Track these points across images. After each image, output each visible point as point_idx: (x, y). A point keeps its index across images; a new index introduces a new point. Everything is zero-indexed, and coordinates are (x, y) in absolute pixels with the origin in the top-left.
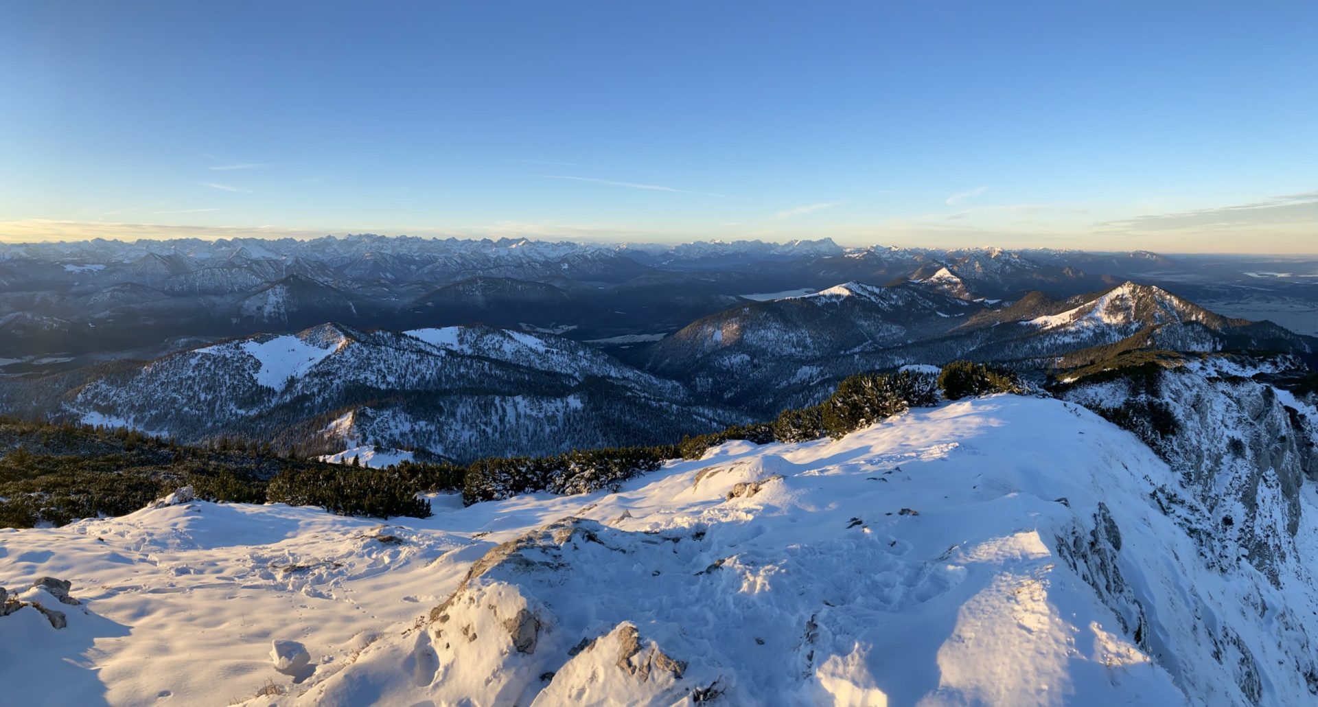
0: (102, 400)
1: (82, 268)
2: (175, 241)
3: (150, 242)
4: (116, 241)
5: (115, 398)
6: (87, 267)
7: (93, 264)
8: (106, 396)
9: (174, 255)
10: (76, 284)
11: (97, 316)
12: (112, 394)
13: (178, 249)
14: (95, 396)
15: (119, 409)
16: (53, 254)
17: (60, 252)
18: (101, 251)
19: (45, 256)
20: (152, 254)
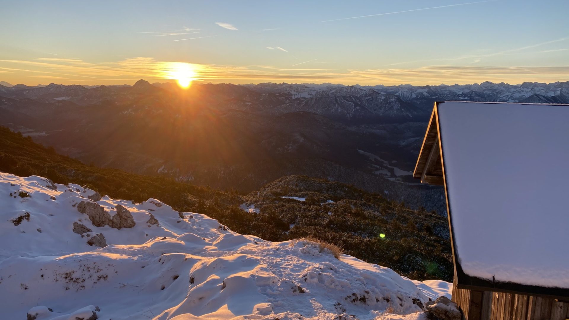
3: (536, 85)
4: (502, 84)
16: (448, 94)
17: (454, 93)
18: (488, 92)
19: (442, 96)
20: (536, 95)
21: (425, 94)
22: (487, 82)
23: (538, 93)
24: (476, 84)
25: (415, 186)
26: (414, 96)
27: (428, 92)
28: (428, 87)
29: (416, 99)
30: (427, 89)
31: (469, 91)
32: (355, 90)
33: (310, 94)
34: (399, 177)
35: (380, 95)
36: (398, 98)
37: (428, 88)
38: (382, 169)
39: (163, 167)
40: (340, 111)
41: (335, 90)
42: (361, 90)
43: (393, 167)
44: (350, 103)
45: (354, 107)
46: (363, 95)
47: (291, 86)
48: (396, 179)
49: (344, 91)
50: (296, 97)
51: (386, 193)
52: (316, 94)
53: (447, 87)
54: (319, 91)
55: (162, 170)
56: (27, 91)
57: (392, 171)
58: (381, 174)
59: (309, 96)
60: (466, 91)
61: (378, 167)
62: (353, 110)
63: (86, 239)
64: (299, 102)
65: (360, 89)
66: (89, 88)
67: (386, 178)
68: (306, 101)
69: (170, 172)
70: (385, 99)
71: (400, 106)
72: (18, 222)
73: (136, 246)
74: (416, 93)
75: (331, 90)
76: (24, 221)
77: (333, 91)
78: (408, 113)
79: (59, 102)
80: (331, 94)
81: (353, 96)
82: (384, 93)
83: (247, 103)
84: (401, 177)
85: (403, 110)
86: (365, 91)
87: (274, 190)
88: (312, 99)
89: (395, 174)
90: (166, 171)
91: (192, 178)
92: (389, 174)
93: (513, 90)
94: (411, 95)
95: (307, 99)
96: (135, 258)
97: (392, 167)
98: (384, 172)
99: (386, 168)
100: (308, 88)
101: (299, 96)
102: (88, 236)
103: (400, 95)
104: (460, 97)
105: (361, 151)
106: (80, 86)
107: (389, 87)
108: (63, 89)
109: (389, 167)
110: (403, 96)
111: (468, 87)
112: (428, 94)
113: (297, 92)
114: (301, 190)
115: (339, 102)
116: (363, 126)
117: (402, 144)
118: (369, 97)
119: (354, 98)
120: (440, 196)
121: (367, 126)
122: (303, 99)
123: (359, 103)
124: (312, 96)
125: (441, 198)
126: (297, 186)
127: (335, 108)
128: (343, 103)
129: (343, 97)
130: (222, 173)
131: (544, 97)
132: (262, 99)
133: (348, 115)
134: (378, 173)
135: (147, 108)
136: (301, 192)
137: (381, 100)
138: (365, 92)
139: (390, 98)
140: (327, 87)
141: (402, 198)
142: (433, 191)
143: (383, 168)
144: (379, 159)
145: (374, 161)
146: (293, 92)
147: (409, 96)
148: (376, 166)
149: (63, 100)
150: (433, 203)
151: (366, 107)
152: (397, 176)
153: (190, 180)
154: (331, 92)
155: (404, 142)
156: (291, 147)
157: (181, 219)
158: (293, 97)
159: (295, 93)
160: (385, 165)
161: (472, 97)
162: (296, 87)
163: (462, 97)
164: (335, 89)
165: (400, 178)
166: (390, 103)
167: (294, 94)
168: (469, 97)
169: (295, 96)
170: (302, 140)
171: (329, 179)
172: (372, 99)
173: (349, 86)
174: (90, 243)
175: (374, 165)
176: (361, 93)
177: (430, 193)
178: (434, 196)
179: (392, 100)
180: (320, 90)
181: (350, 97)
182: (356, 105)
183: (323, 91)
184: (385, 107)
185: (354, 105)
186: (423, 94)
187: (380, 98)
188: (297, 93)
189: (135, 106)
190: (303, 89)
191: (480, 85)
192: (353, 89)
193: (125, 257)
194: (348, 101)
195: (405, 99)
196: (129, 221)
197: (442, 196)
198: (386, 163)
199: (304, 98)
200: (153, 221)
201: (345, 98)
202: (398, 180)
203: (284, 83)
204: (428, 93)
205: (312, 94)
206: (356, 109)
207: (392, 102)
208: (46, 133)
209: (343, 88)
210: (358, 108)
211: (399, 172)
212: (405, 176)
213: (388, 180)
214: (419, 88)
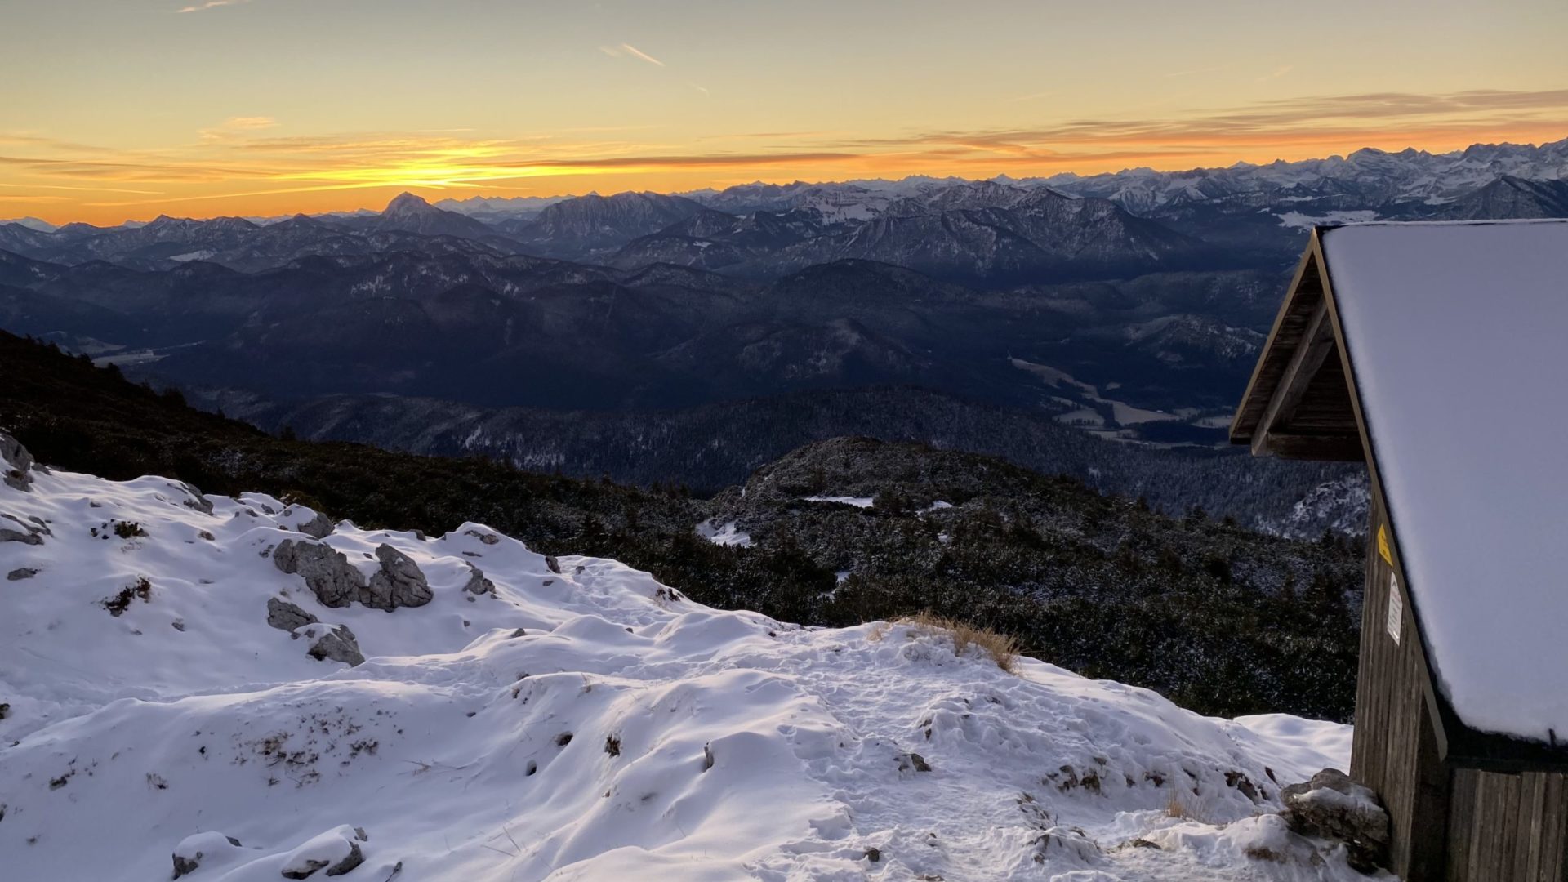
16: (1258, 189)
17: (1273, 185)
18: (1371, 179)
19: (1240, 195)
20: (1506, 178)
21: (1194, 193)
22: (1367, 150)
23: (1513, 173)
25: (1174, 449)
26: (1161, 200)
27: (1201, 188)
28: (1199, 172)
29: (1169, 207)
30: (1198, 179)
31: (1315, 177)
32: (997, 193)
33: (873, 210)
34: (1127, 427)
35: (1067, 201)
36: (1118, 209)
37: (1200, 176)
38: (1079, 408)
39: (478, 432)
40: (956, 251)
41: (941, 194)
42: (1012, 189)
43: (1109, 402)
44: (984, 228)
45: (994, 238)
46: (1019, 203)
47: (816, 191)
48: (1119, 434)
49: (967, 194)
50: (832, 220)
51: (1093, 476)
52: (888, 209)
53: (1251, 169)
54: (897, 199)
55: (478, 438)
56: (97, 242)
57: (1108, 414)
58: (1079, 421)
59: (869, 216)
60: (1308, 178)
61: (1069, 402)
62: (994, 248)
63: (305, 644)
64: (840, 232)
65: (1010, 187)
66: (264, 225)
67: (1092, 433)
68: (860, 228)
69: (500, 443)
70: (1081, 212)
71: (1124, 231)
72: (120, 604)
73: (447, 658)
74: (1166, 190)
75: (929, 195)
76: (136, 603)
77: (936, 198)
78: (1147, 250)
79: (185, 265)
80: (932, 205)
81: (991, 209)
82: (1078, 197)
83: (698, 244)
84: (1134, 426)
85: (1132, 239)
86: (1024, 192)
87: (785, 482)
88: (876, 222)
89: (1116, 420)
90: (487, 443)
91: (558, 457)
92: (1100, 421)
93: (1441, 169)
94: (1154, 198)
95: (862, 223)
96: (448, 691)
97: (1106, 401)
98: (1087, 415)
99: (1091, 404)
100: (865, 191)
101: (841, 218)
102: (310, 634)
103: (1123, 199)
104: (1290, 195)
105: (1020, 363)
106: (237, 219)
107: (1092, 178)
108: (193, 230)
109: (1099, 400)
110: (1132, 201)
111: (1314, 166)
112: (1200, 193)
113: (834, 205)
114: (858, 478)
115: (953, 228)
116: (1023, 291)
117: (1133, 334)
118: (1036, 210)
119: (996, 214)
120: (1244, 476)
121: (1034, 292)
122: (852, 225)
123: (1010, 227)
124: (877, 214)
125: (1248, 480)
126: (847, 465)
127: (943, 245)
128: (964, 229)
129: (964, 211)
130: (640, 439)
131: (1529, 183)
132: (739, 231)
133: (980, 263)
134: (1067, 419)
135: (424, 272)
136: (860, 481)
137: (1071, 217)
138: (1024, 195)
139: (1094, 210)
140: (918, 188)
141: (1138, 486)
142: (1223, 461)
143: (1082, 406)
144: (1069, 379)
145: (1055, 386)
146: (823, 207)
147: (1149, 200)
148: (1063, 401)
149: (196, 262)
150: (1225, 496)
151: (1029, 239)
152: (1122, 424)
153: (553, 462)
154: (931, 200)
155: (1138, 329)
156: (824, 361)
157: (553, 574)
158: (826, 221)
159: (830, 209)
160: (1088, 396)
161: (1325, 193)
162: (832, 193)
163: (1298, 196)
164: (940, 190)
165: (1129, 431)
166: (1096, 222)
167: (827, 212)
168: (1315, 194)
169: (829, 217)
170: (854, 338)
171: (935, 442)
172: (1046, 214)
173: (978, 182)
174: (318, 654)
175: (1056, 399)
176: (1014, 199)
177: (1214, 467)
178: (1228, 475)
179: (1100, 214)
180: (898, 196)
181: (984, 212)
182: (1002, 232)
183: (907, 200)
184: (1083, 235)
185: (995, 233)
186: (1186, 194)
187: (1068, 209)
188: (836, 210)
189: (391, 267)
190: (853, 197)
191: (1345, 158)
192: (992, 188)
193: (419, 688)
194: (979, 224)
195: (1137, 210)
196: (416, 589)
197: (1248, 475)
198: (1091, 391)
199: (854, 220)
200: (480, 585)
201: (969, 215)
202: (1125, 437)
203: (797, 184)
204: (1200, 190)
205: (878, 209)
206: (1001, 245)
207: (1102, 219)
208: (155, 353)
209: (963, 186)
210: (1006, 241)
211: (1128, 415)
212: (1145, 424)
213: (1098, 438)
214: (1175, 176)
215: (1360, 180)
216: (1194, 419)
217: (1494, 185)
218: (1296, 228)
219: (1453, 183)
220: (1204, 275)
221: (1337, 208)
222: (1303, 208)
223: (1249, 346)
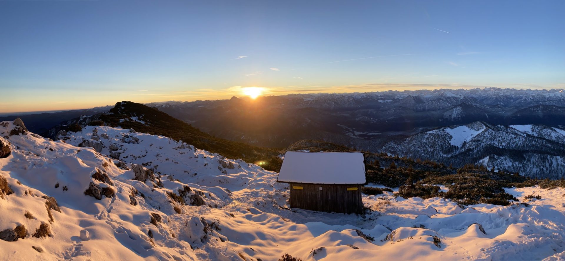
0: (392, 149)
1: (384, 101)
2: (418, 91)
3: (409, 91)
4: (396, 91)
5: (396, 149)
6: (386, 101)
7: (388, 99)
8: (393, 148)
9: (417, 96)
10: (382, 107)
11: (389, 118)
12: (395, 147)
13: (419, 93)
14: (389, 148)
15: (398, 153)
17: (377, 95)
18: (391, 95)
19: (372, 97)
20: (409, 96)
21: (365, 96)
22: (390, 90)
23: (410, 95)
24: (386, 91)
25: (364, 139)
26: (360, 97)
27: (366, 96)
28: (366, 93)
29: (361, 99)
34: (357, 135)
35: (345, 97)
36: (354, 98)
40: (327, 106)
43: (354, 131)
46: (337, 98)
47: (303, 95)
50: (306, 100)
52: (315, 98)
53: (374, 92)
54: (317, 97)
57: (353, 133)
58: (349, 135)
59: (312, 100)
60: (382, 94)
61: (347, 131)
62: (334, 105)
64: (307, 102)
65: (336, 95)
66: (212, 101)
68: (311, 102)
70: (348, 99)
71: (355, 102)
75: (322, 96)
77: (324, 97)
78: (358, 106)
79: (200, 108)
81: (333, 99)
82: (347, 97)
83: (282, 105)
84: (358, 135)
85: (356, 104)
86: (338, 96)
89: (355, 134)
92: (352, 134)
93: (401, 94)
95: (311, 101)
98: (350, 134)
99: (351, 132)
100: (311, 95)
101: (307, 100)
105: (339, 125)
106: (208, 101)
107: (349, 93)
108: (202, 102)
109: (352, 131)
110: (356, 98)
111: (383, 92)
113: (306, 98)
114: (307, 147)
115: (327, 102)
116: (339, 112)
117: (357, 120)
118: (341, 99)
126: (305, 145)
127: (325, 105)
131: (412, 97)
132: (289, 102)
133: (331, 108)
134: (347, 134)
135: (236, 109)
140: (320, 95)
141: (359, 145)
142: (372, 140)
143: (349, 132)
144: (347, 127)
145: (345, 129)
146: (304, 98)
147: (358, 97)
148: (346, 131)
149: (202, 107)
150: (372, 146)
151: (339, 104)
153: (256, 143)
156: (304, 125)
158: (304, 100)
159: (305, 98)
160: (350, 130)
161: (385, 97)
162: (306, 96)
164: (324, 95)
168: (383, 97)
170: (310, 121)
173: (331, 94)
175: (345, 131)
179: (351, 100)
182: (335, 103)
183: (319, 97)
184: (348, 103)
187: (346, 99)
188: (306, 99)
189: (231, 108)
190: (309, 96)
192: (333, 95)
194: (331, 101)
198: (351, 130)
199: (309, 100)
201: (329, 100)
202: (356, 137)
203: (299, 94)
205: (313, 98)
207: (351, 101)
209: (328, 95)
210: (336, 104)
211: (357, 133)
212: (360, 135)
213: (352, 137)
214: (362, 93)
215: (390, 95)
216: (367, 133)
217: (408, 97)
218: (381, 102)
219: (402, 96)
220: (367, 110)
221: (386, 99)
222: (381, 99)
223: (375, 121)
